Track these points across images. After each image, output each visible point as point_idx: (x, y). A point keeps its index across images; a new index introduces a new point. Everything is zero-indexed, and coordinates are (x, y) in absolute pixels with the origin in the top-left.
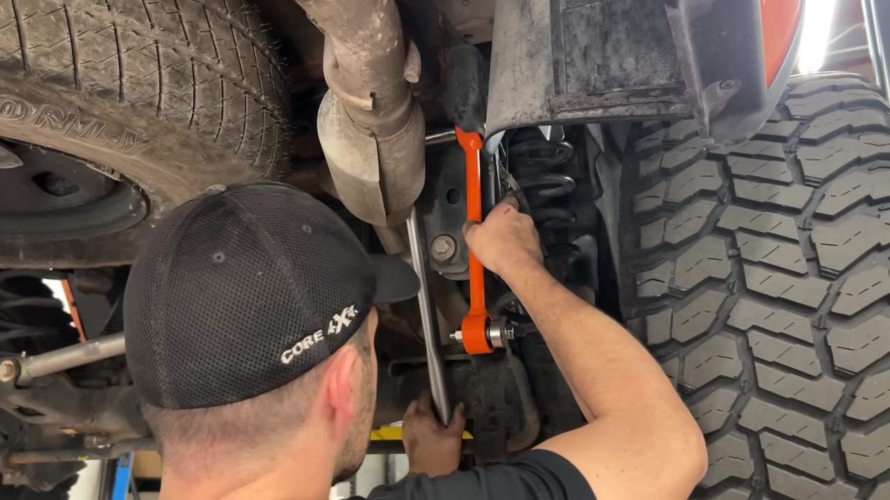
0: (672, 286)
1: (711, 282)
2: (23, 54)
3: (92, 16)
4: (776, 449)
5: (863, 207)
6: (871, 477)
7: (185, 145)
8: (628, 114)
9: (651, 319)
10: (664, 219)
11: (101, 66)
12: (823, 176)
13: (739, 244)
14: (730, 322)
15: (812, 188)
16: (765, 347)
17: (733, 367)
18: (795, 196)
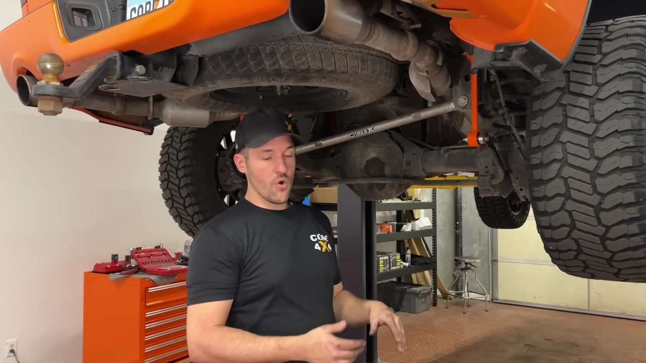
0: (541, 126)
1: (555, 125)
2: (323, 67)
3: (339, 50)
4: (573, 184)
5: (617, 95)
6: (605, 193)
7: (365, 81)
9: (533, 138)
10: (542, 99)
11: (342, 65)
12: (604, 82)
13: (567, 110)
14: (560, 140)
15: (598, 87)
16: (571, 148)
17: (559, 156)
18: (591, 91)
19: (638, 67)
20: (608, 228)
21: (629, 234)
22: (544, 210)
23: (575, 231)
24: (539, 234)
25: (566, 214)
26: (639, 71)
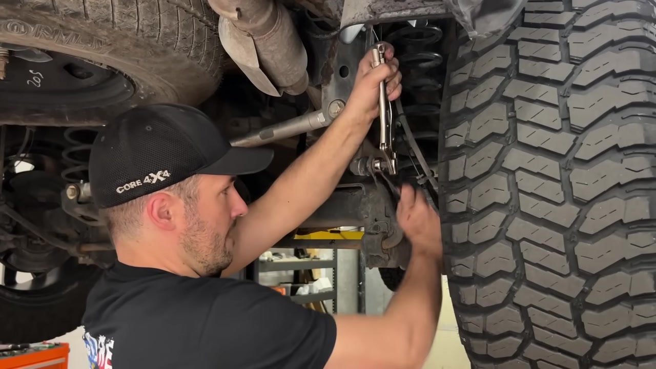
0: (467, 139)
1: (493, 136)
4: (531, 253)
5: (610, 79)
6: (594, 272)
7: (137, 45)
8: (426, 13)
9: (452, 162)
10: (468, 90)
12: (583, 56)
13: (516, 108)
14: (504, 165)
15: (573, 65)
16: (527, 182)
17: (503, 197)
18: (559, 72)
19: (645, 29)
20: (597, 343)
21: (637, 355)
22: (474, 303)
23: (532, 345)
24: (463, 346)
25: (517, 312)
26: (648, 35)
